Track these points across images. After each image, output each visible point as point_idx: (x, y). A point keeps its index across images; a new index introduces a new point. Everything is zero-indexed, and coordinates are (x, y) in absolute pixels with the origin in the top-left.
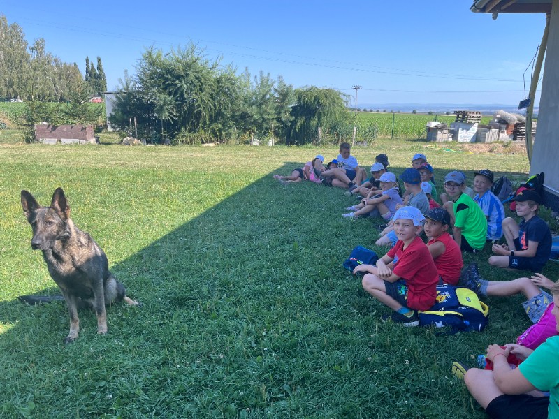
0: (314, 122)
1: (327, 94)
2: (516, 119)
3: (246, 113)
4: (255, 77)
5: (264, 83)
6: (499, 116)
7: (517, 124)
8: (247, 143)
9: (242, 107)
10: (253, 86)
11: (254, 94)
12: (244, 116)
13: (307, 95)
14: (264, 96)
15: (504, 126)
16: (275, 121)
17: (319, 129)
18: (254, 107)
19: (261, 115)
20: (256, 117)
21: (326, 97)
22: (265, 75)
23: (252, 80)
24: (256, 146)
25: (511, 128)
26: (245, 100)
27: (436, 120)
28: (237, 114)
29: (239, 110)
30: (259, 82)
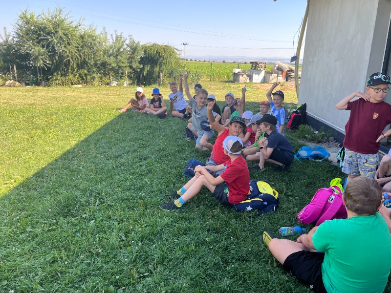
0: (157, 69)
1: (166, 48)
2: (287, 67)
3: (106, 62)
4: (112, 35)
5: (118, 39)
6: (277, 66)
7: (288, 71)
8: (108, 84)
9: (102, 58)
10: (110, 41)
11: (111, 48)
12: (104, 64)
13: (151, 49)
14: (119, 49)
15: (280, 72)
16: (128, 68)
17: (161, 74)
18: (112, 58)
19: (117, 63)
20: (114, 65)
21: (165, 51)
22: (119, 34)
23: (109, 37)
24: (114, 86)
25: (284, 73)
26: (105, 53)
27: (238, 68)
28: (99, 62)
29: (100, 60)
30: (114, 39)
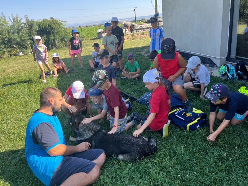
6: (123, 24)
7: (131, 26)
15: (126, 28)
19: (21, 38)
25: (129, 28)
30: (12, 20)
